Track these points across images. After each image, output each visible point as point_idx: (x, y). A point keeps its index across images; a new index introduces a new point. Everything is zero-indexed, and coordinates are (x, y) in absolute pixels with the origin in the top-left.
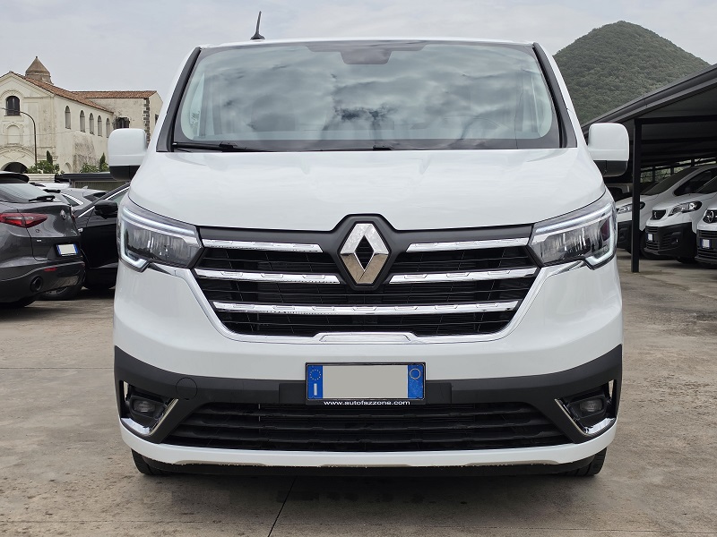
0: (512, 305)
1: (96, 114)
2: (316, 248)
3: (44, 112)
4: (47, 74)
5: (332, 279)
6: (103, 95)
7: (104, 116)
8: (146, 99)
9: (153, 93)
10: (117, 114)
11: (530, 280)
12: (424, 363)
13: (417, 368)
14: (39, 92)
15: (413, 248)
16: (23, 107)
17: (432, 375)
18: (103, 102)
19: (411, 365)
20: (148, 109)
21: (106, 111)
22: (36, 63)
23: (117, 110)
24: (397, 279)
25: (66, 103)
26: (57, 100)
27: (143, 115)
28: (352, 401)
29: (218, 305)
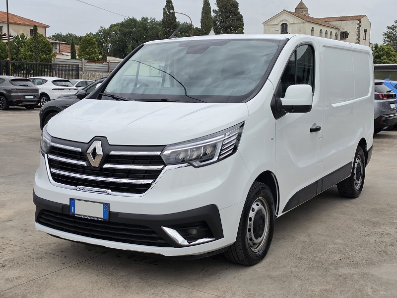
0: (150, 182)
1: (329, 30)
2: (80, 150)
3: (300, 31)
4: (306, 9)
5: (84, 163)
6: (335, 19)
7: (334, 32)
8: (359, 20)
9: (363, 16)
10: (342, 30)
11: (159, 171)
12: (109, 204)
13: (106, 205)
14: (298, 20)
15: (112, 153)
16: (289, 29)
17: (113, 209)
18: (334, 23)
19: (104, 204)
20: (360, 26)
21: (336, 28)
22: (301, 3)
23: (342, 28)
24: (106, 166)
25: (312, 25)
26: (307, 24)
27: (356, 30)
28: (84, 216)
29: (52, 170)
